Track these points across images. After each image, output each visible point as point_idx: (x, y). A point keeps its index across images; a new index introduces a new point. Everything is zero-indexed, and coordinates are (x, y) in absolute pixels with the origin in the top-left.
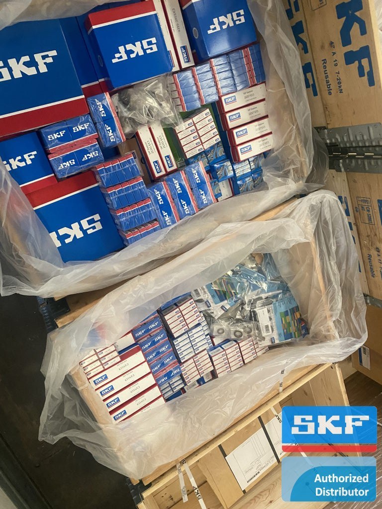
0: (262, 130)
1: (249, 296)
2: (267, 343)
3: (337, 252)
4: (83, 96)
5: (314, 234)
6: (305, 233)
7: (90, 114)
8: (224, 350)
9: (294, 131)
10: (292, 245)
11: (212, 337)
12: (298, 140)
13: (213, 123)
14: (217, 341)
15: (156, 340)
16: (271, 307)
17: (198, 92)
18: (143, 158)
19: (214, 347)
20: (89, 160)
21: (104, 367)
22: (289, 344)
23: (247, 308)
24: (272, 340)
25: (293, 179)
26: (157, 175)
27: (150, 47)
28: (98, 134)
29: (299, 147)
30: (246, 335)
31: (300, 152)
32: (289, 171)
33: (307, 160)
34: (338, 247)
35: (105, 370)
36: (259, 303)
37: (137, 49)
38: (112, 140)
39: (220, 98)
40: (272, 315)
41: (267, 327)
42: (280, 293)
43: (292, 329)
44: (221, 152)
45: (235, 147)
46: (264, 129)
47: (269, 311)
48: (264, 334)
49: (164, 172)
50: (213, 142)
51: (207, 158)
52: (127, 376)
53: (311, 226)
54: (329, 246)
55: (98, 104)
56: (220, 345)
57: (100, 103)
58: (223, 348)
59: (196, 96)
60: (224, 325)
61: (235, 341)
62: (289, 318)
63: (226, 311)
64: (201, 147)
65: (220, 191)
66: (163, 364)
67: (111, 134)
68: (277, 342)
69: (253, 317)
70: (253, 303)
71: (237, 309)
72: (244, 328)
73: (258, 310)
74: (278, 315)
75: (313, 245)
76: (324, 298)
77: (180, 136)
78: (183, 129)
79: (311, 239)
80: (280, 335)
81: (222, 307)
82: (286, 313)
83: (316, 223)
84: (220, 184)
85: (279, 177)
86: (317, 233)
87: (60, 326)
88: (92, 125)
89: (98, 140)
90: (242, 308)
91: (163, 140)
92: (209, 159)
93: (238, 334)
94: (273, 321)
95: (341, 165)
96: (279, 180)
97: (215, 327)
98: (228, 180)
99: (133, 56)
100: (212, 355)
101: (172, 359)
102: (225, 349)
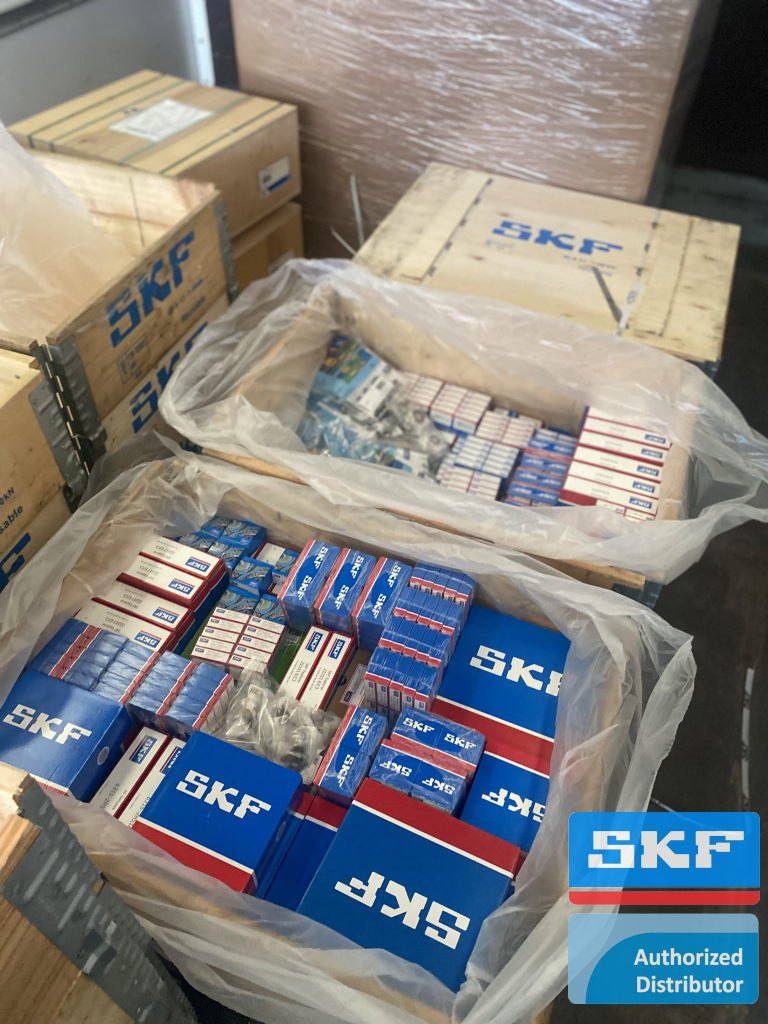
0: (149, 568)
1: (365, 435)
2: (395, 375)
3: (220, 359)
4: (355, 802)
5: (226, 397)
6: (236, 409)
7: (367, 775)
8: (453, 416)
9: (117, 517)
10: (267, 414)
11: (451, 446)
12: (125, 503)
13: (204, 633)
14: (450, 438)
15: (529, 492)
16: (351, 399)
17: (184, 682)
18: (338, 685)
19: (461, 434)
20: (426, 723)
21: (625, 511)
22: (372, 348)
23: (380, 427)
24: (387, 371)
25: (184, 473)
26: (348, 641)
27: (196, 783)
28: (381, 742)
29: (132, 496)
30: (411, 406)
31: (136, 493)
32: (178, 487)
33: (139, 475)
34: (213, 362)
35: (626, 508)
36: (361, 417)
37: (218, 795)
38: (371, 719)
39: (162, 651)
40: (359, 391)
41: (380, 387)
42: (324, 403)
43: (352, 356)
44: (230, 597)
45: (208, 582)
46: (145, 566)
47: (359, 398)
48: (389, 385)
49: (336, 636)
50: (228, 614)
51: (255, 608)
52: (606, 481)
53: (219, 410)
54: (222, 372)
55: (344, 778)
56: (451, 429)
57: (339, 777)
58: (452, 422)
59: (192, 680)
60: (424, 442)
61: (428, 413)
62: (344, 369)
63: (407, 450)
64: (251, 622)
65: (282, 556)
66: (546, 463)
67: (364, 728)
68: (383, 365)
69: (383, 412)
70: (368, 424)
71: (391, 439)
72: (404, 414)
73: (370, 413)
74: (353, 383)
75: (241, 389)
76: (291, 335)
77: (267, 658)
78: (255, 661)
79: (236, 398)
80: (373, 366)
81: (407, 457)
82: (341, 376)
83: (209, 407)
84: (273, 562)
85: (196, 494)
86: (222, 395)
87: (643, 579)
88: (378, 758)
89: (388, 736)
90: (386, 432)
91: (295, 672)
92: (253, 604)
93: (419, 417)
94: (365, 384)
95: (97, 435)
96: (199, 491)
97: (438, 449)
98: (258, 558)
99: (234, 792)
100: (473, 426)
101: (528, 458)
102: (449, 418)
